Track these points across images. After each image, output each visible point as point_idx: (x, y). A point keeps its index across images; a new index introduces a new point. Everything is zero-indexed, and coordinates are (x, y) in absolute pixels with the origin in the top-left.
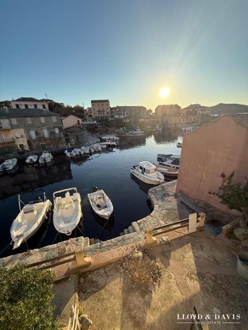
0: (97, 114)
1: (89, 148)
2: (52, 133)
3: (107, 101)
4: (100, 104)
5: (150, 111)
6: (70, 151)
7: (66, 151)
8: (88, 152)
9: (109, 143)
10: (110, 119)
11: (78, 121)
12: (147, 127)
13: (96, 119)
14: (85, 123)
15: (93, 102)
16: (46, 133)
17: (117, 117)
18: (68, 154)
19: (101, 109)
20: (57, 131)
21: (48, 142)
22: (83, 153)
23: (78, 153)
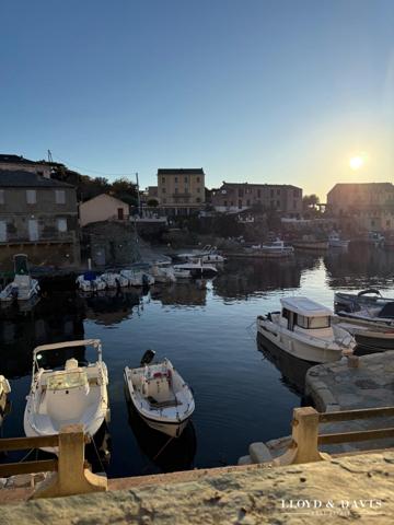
0: (171, 203)
1: (142, 273)
2: (49, 231)
3: (200, 172)
4: (181, 178)
5: (313, 199)
6: (90, 276)
7: (81, 278)
8: (138, 281)
9: (198, 266)
10: (204, 214)
11: (120, 211)
12: (305, 237)
13: (168, 212)
14: (138, 219)
15: (161, 172)
16: (33, 229)
17: (222, 209)
18: (85, 284)
19: (181, 191)
20: (62, 226)
21: (36, 252)
22: (124, 283)
23: (112, 283)
